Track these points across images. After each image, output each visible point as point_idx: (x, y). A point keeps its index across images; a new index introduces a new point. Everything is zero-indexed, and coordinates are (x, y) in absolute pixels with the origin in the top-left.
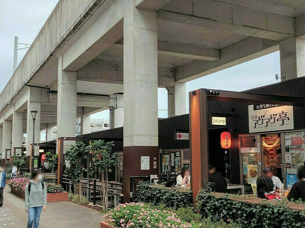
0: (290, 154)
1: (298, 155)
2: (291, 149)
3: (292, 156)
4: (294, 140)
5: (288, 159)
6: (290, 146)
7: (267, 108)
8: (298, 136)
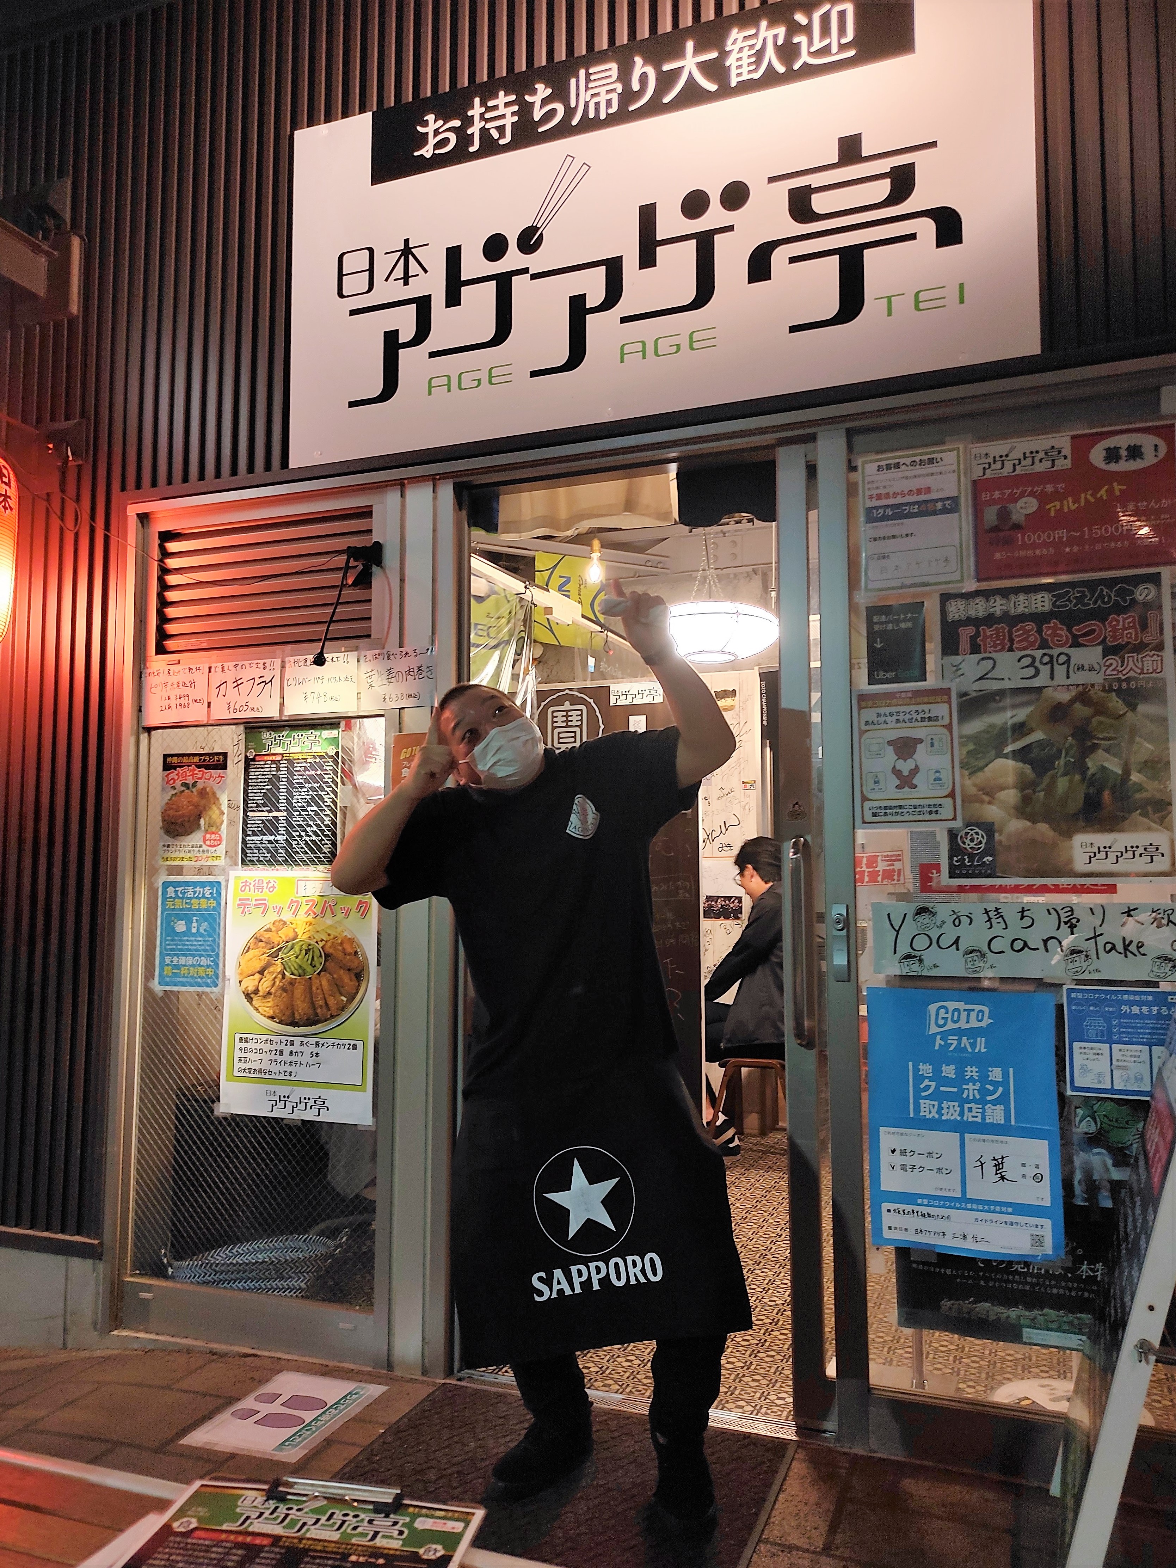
0: (941, 710)
1: (1081, 710)
2: (966, 634)
3: (975, 726)
4: (1026, 506)
5: (906, 781)
6: (945, 598)
7: (589, 124)
8: (1097, 456)
